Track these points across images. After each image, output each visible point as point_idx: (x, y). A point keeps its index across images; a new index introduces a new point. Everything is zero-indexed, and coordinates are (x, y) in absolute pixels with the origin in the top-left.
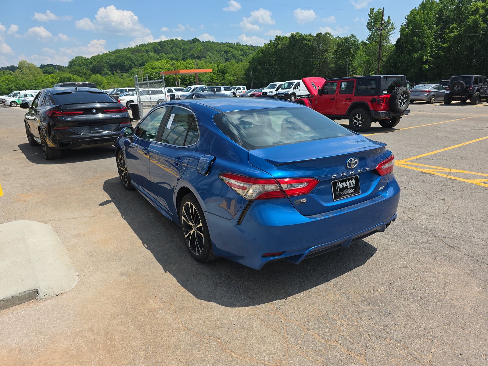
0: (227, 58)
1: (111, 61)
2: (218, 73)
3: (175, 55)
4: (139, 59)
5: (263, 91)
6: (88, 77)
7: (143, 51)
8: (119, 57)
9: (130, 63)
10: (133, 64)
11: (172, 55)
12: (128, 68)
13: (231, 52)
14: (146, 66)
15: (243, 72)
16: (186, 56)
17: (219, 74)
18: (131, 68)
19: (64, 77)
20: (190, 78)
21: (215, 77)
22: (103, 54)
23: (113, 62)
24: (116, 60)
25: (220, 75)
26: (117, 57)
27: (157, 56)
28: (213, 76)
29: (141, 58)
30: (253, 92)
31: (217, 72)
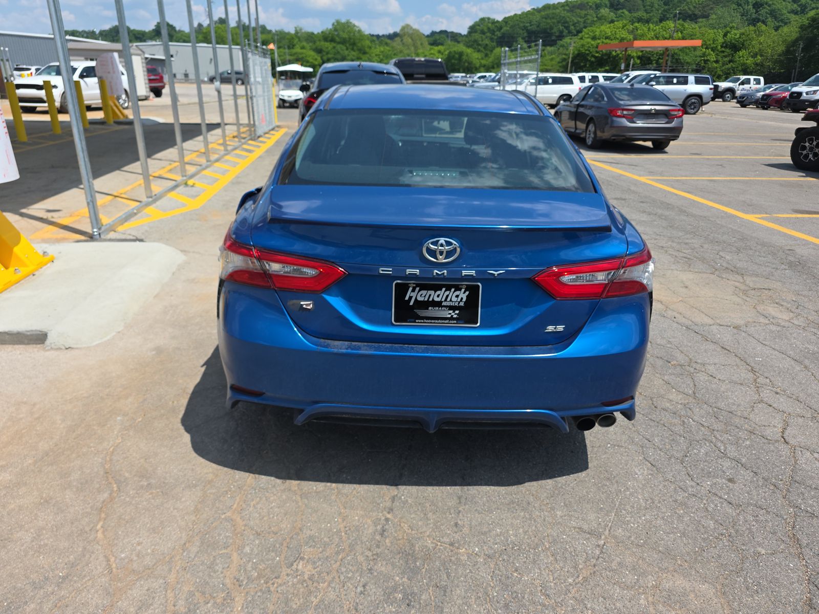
0: (756, 18)
1: (531, 26)
2: (723, 49)
3: (647, 13)
4: (579, 22)
5: (795, 89)
6: (488, 52)
7: (591, 7)
8: (546, 19)
9: (561, 28)
10: (567, 29)
11: (641, 14)
12: (557, 37)
13: (769, 6)
14: (583, 33)
15: (781, 48)
16: (668, 16)
17: (723, 52)
18: (561, 37)
19: (455, 51)
20: (659, 58)
21: (713, 57)
22: (523, 13)
23: (535, 26)
24: (540, 23)
25: (726, 54)
26: (543, 18)
27: (612, 15)
28: (709, 54)
29: (582, 20)
30: (771, 89)
31: (719, 47)
